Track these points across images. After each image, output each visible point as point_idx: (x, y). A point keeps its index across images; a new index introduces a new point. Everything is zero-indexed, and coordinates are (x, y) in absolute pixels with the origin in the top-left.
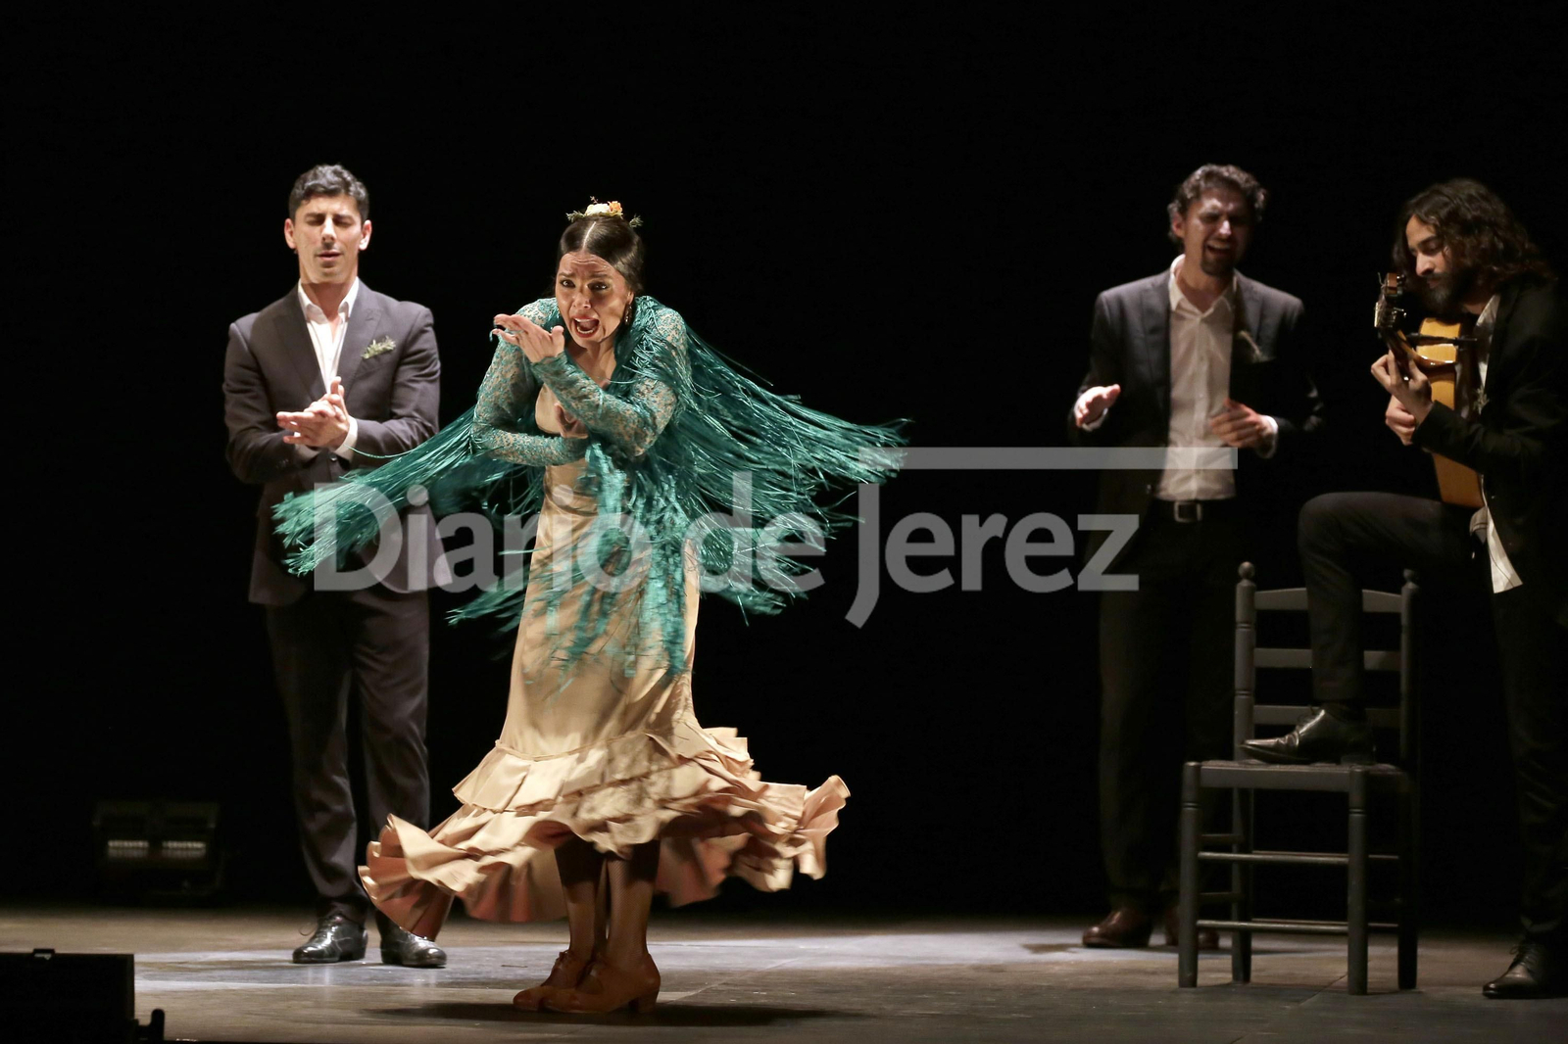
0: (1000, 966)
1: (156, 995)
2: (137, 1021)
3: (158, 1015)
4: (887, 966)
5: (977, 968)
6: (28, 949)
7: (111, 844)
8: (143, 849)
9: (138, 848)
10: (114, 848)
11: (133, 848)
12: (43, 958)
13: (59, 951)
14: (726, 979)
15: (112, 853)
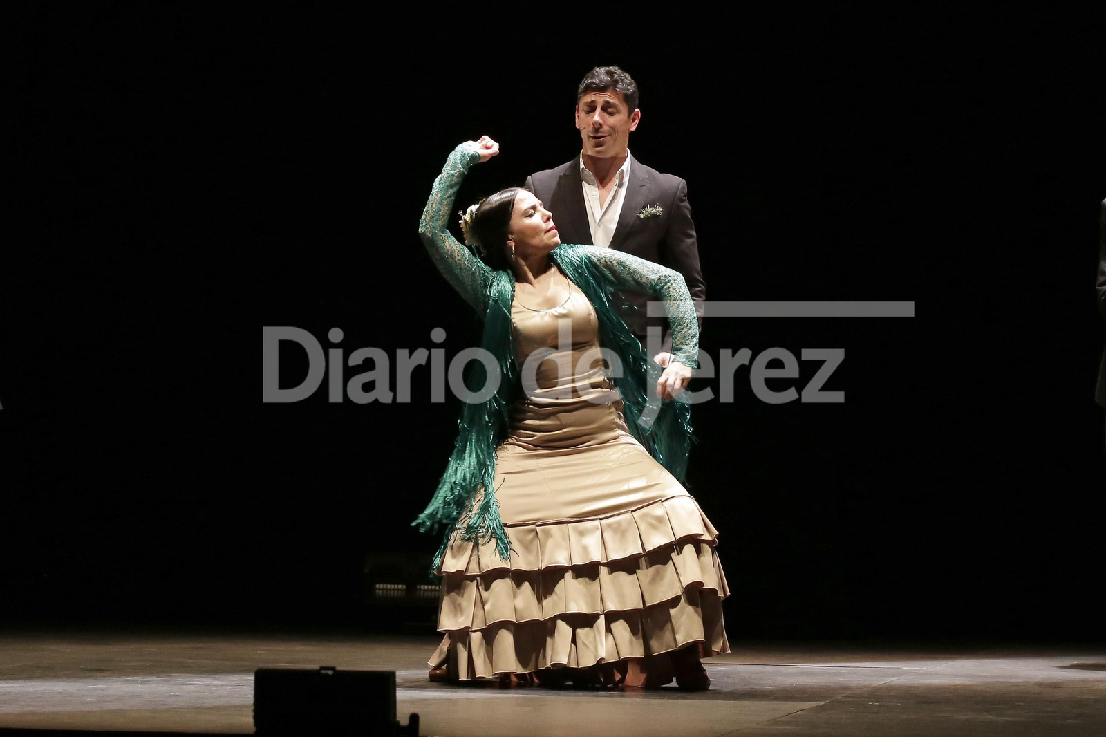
0: (1058, 683)
1: (412, 702)
2: (398, 722)
3: (414, 718)
4: (970, 683)
5: (1040, 685)
6: (315, 667)
7: (377, 586)
8: (402, 590)
9: (398, 590)
10: (379, 589)
11: (394, 590)
12: (327, 675)
13: (339, 668)
14: (848, 693)
15: (379, 593)
